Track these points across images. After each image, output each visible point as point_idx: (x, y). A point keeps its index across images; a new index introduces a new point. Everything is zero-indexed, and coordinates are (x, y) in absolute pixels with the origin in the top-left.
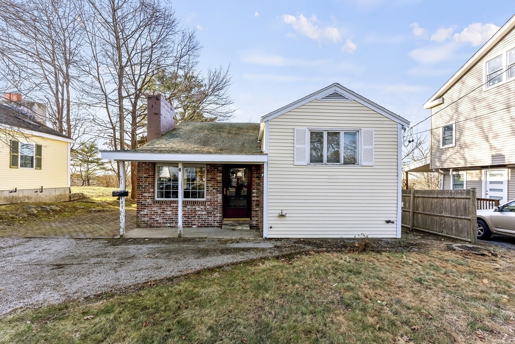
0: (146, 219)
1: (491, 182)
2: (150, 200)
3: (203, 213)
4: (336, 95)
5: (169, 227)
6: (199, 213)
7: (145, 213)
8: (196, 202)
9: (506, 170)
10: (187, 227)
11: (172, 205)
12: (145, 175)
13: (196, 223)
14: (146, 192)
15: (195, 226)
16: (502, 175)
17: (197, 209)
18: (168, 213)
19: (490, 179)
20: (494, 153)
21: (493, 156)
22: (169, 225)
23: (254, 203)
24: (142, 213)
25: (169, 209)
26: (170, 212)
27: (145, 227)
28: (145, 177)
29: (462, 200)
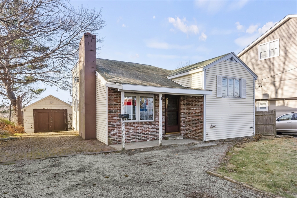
0: (115, 137)
1: (261, 108)
2: (118, 122)
3: (154, 130)
4: (232, 59)
5: (132, 142)
6: (151, 130)
7: (115, 132)
8: (149, 122)
9: (268, 101)
10: (144, 141)
11: (134, 125)
12: (114, 103)
13: (149, 137)
14: (115, 116)
15: (149, 140)
16: (265, 104)
17: (150, 127)
18: (131, 131)
19: (260, 106)
20: (264, 93)
21: (263, 94)
22: (131, 140)
23: (182, 122)
24: (113, 133)
25: (132, 128)
26: (133, 131)
27: (115, 144)
28: (114, 104)
29: (269, 116)
